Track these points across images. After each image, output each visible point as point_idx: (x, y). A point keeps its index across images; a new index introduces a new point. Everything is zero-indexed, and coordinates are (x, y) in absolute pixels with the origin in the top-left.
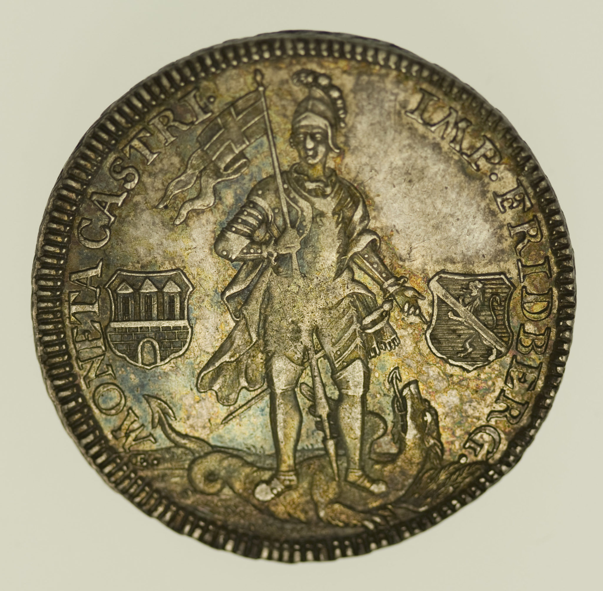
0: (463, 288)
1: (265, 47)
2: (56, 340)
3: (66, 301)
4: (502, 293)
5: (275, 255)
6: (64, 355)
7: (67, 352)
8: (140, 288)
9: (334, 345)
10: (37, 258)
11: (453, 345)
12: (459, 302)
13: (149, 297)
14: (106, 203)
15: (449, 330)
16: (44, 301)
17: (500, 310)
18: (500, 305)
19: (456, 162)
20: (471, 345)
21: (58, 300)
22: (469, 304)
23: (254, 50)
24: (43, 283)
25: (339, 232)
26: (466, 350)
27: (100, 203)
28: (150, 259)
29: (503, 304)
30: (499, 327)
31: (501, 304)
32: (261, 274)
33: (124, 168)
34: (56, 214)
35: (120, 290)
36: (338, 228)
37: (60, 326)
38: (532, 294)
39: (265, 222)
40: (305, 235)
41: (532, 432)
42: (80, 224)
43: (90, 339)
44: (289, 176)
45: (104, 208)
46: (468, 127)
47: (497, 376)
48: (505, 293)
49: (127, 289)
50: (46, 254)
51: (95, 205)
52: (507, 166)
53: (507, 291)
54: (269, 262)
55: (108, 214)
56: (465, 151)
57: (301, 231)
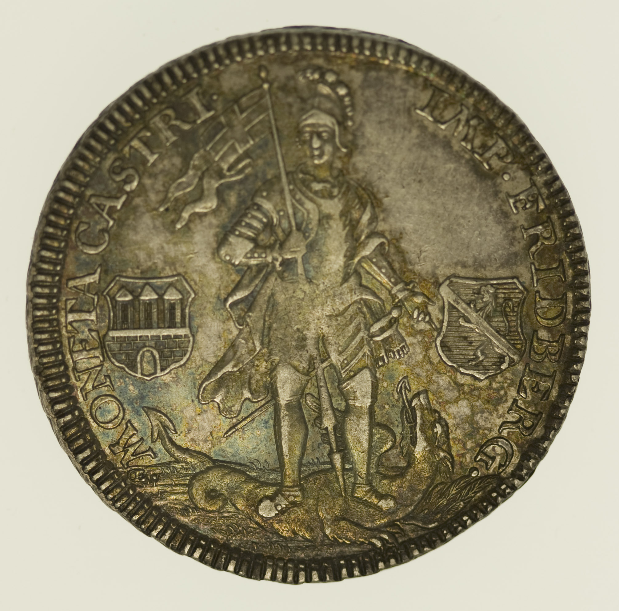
0: (474, 293)
1: (270, 42)
2: (52, 350)
3: (63, 309)
4: (515, 298)
5: (280, 259)
6: (60, 365)
7: (63, 363)
8: (140, 294)
9: (340, 353)
10: (32, 264)
11: (464, 352)
12: (470, 308)
13: (149, 304)
14: (105, 206)
15: (460, 337)
16: (39, 309)
17: (513, 316)
18: (513, 311)
19: (468, 161)
20: (483, 353)
21: (53, 308)
22: (481, 309)
23: (259, 45)
24: (39, 290)
25: (347, 235)
26: (478, 357)
27: (99, 205)
28: (150, 264)
29: (516, 309)
30: (512, 334)
31: (513, 309)
32: (266, 279)
33: (123, 169)
34: (53, 218)
35: (119, 297)
36: (346, 231)
37: (56, 335)
38: (545, 299)
39: (269, 226)
40: (310, 239)
41: (546, 443)
42: (78, 228)
43: (88, 348)
44: (295, 176)
45: (103, 210)
46: (479, 124)
47: (510, 385)
48: (518, 298)
49: (125, 296)
50: (42, 259)
51: (93, 208)
52: (520, 165)
53: (520, 296)
54: (274, 267)
55: (107, 217)
56: (477, 150)
57: (307, 234)
